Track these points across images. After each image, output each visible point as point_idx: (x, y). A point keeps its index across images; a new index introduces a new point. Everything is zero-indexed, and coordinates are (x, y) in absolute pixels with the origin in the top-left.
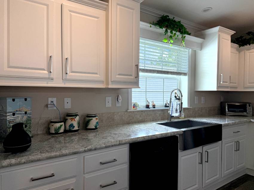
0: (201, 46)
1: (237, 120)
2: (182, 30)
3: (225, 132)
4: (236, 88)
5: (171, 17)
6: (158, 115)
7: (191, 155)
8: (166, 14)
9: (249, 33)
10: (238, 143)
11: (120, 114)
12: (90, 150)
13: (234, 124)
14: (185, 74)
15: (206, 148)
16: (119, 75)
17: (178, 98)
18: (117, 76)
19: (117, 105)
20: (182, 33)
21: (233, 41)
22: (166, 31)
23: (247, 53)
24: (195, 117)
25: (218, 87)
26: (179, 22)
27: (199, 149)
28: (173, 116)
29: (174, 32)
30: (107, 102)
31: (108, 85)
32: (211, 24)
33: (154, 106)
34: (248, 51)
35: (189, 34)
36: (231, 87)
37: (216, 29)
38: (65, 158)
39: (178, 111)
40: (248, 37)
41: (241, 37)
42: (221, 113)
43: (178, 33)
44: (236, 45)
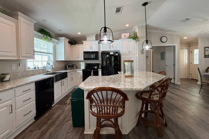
0: (58, 43)
1: (71, 70)
2: (50, 36)
3: (68, 74)
4: (70, 59)
5: (45, 30)
6: (41, 71)
7: (58, 84)
8: (43, 28)
9: (73, 41)
10: (72, 78)
11: (21, 72)
12: (19, 86)
13: (71, 72)
14: (52, 54)
15: (63, 80)
16: (25, 53)
17: (49, 63)
18: (24, 54)
19: (19, 68)
20: (50, 37)
21: (69, 43)
22: (44, 36)
23: (73, 47)
24: (56, 71)
25: (65, 59)
26: (49, 32)
27: (60, 81)
28: (48, 71)
29: (47, 37)
30: (13, 67)
31: (20, 58)
32: (62, 36)
33: (38, 68)
34: (74, 47)
35: (53, 38)
36: (69, 59)
37: (63, 38)
38: (7, 91)
39: (51, 68)
40: (73, 42)
41: (71, 42)
42: (66, 69)
43: (49, 37)
44: (70, 44)
